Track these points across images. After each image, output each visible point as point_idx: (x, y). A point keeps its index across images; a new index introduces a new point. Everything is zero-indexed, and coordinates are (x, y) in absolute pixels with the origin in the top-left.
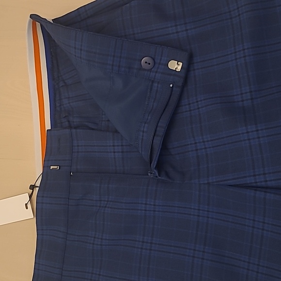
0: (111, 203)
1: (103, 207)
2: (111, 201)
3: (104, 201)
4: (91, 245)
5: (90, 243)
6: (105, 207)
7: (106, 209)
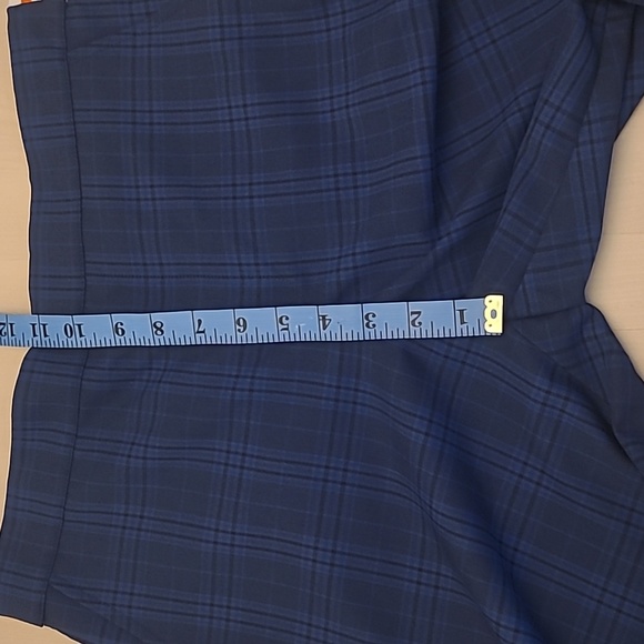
0: (172, 373)
1: (154, 381)
2: (171, 370)
3: (158, 369)
4: (125, 459)
5: (123, 455)
6: (160, 382)
7: (162, 385)
